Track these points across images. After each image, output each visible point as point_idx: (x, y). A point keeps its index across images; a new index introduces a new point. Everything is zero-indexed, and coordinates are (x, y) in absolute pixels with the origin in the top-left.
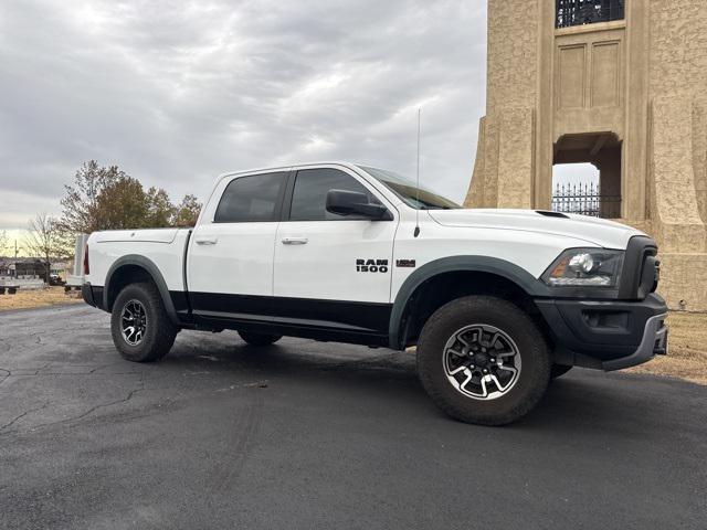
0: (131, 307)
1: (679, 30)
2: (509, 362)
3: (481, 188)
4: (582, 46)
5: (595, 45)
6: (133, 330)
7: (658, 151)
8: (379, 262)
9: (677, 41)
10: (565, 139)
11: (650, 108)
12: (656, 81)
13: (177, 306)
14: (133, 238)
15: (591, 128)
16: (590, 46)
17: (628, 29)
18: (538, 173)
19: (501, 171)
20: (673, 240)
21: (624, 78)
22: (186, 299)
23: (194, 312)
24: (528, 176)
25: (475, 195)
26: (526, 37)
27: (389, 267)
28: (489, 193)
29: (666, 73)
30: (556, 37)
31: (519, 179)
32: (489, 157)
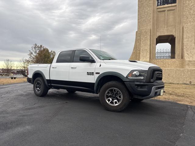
0: (38, 83)
1: (192, 6)
2: (120, 97)
3: (136, 51)
4: (164, 11)
5: (168, 11)
6: (38, 89)
7: (185, 40)
8: (92, 73)
9: (191, 9)
10: (160, 37)
11: (183, 28)
12: (185, 21)
13: (48, 83)
14: (38, 66)
15: (166, 34)
16: (166, 11)
17: (177, 6)
18: (152, 46)
19: (141, 46)
20: (188, 64)
21: (176, 20)
22: (50, 81)
23: (52, 84)
24: (149, 47)
25: (134, 52)
26: (148, 9)
27: (94, 74)
28: (138, 52)
29: (187, 18)
30: (157, 9)
31: (146, 48)
32: (138, 42)
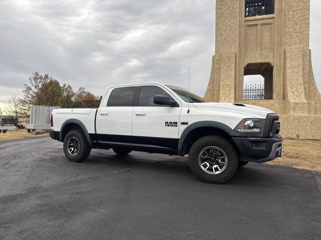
0: (72, 140)
1: (298, 19)
2: (223, 160)
3: (213, 86)
4: (256, 25)
5: (262, 25)
6: (73, 149)
7: (288, 71)
8: (174, 123)
9: (296, 24)
10: (249, 65)
11: (285, 52)
12: (287, 41)
13: (92, 140)
14: (72, 112)
15: (259, 60)
16: (259, 25)
17: (276, 18)
18: (237, 79)
19: (221, 79)
20: (294, 109)
21: (274, 39)
22: (95, 136)
23: (99, 142)
24: (233, 81)
25: (210, 89)
26: (232, 21)
27: (178, 125)
28: (216, 88)
29: (291, 37)
30: (245, 21)
31: (229, 83)
32: (216, 73)
